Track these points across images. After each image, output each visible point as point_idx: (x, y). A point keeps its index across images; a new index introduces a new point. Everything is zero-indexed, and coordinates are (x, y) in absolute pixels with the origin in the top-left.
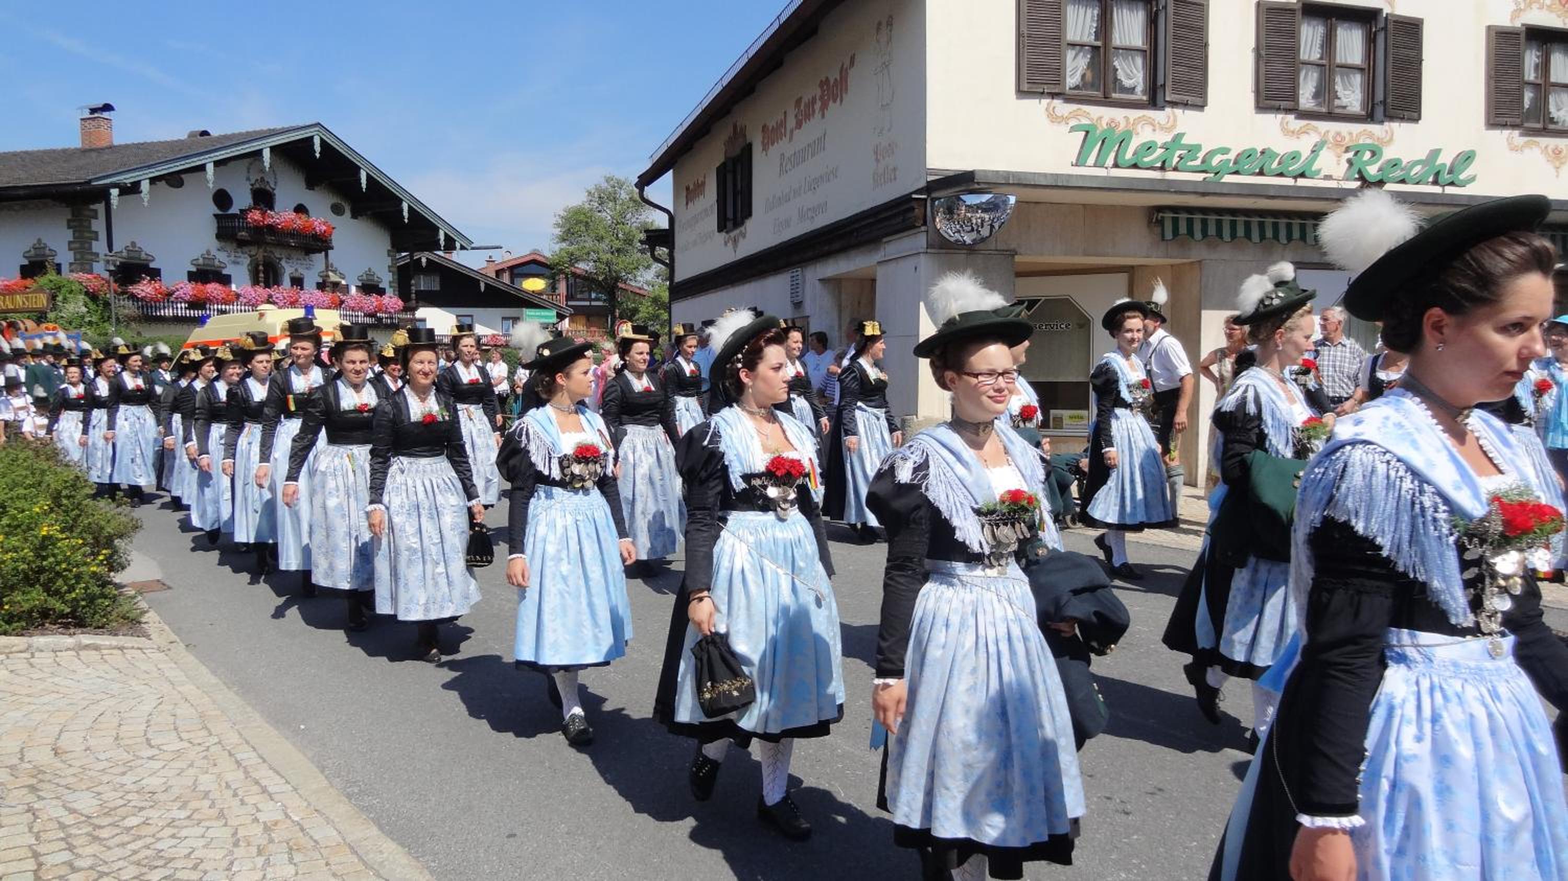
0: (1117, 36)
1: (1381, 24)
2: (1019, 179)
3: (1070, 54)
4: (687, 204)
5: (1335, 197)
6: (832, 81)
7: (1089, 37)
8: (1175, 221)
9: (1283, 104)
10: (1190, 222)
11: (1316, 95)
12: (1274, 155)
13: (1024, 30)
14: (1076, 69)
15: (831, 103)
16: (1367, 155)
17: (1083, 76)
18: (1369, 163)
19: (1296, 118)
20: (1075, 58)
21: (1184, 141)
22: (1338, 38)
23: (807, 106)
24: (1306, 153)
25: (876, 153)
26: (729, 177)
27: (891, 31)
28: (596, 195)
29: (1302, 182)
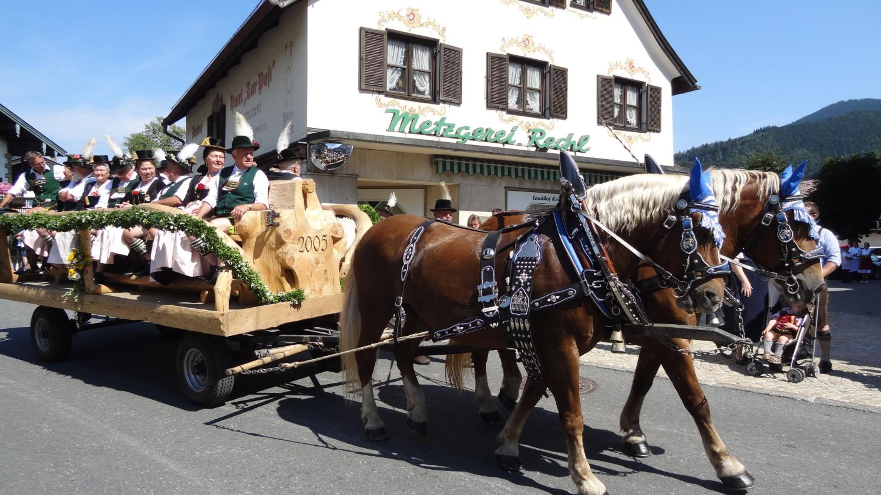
0: (415, 64)
1: (548, 70)
2: (355, 136)
3: (389, 71)
4: (193, 137)
5: (522, 155)
6: (264, 74)
7: (400, 63)
8: (444, 163)
9: (500, 106)
10: (452, 164)
11: (518, 102)
12: (492, 132)
13: (363, 56)
14: (393, 79)
15: (264, 86)
16: (538, 135)
17: (397, 84)
18: (539, 139)
19: (507, 113)
20: (393, 73)
21: (446, 122)
22: (528, 75)
23: (253, 86)
24: (508, 132)
25: (284, 116)
26: (215, 123)
27: (292, 49)
28: (152, 128)
29: (507, 146)
